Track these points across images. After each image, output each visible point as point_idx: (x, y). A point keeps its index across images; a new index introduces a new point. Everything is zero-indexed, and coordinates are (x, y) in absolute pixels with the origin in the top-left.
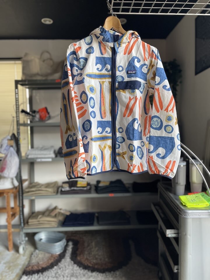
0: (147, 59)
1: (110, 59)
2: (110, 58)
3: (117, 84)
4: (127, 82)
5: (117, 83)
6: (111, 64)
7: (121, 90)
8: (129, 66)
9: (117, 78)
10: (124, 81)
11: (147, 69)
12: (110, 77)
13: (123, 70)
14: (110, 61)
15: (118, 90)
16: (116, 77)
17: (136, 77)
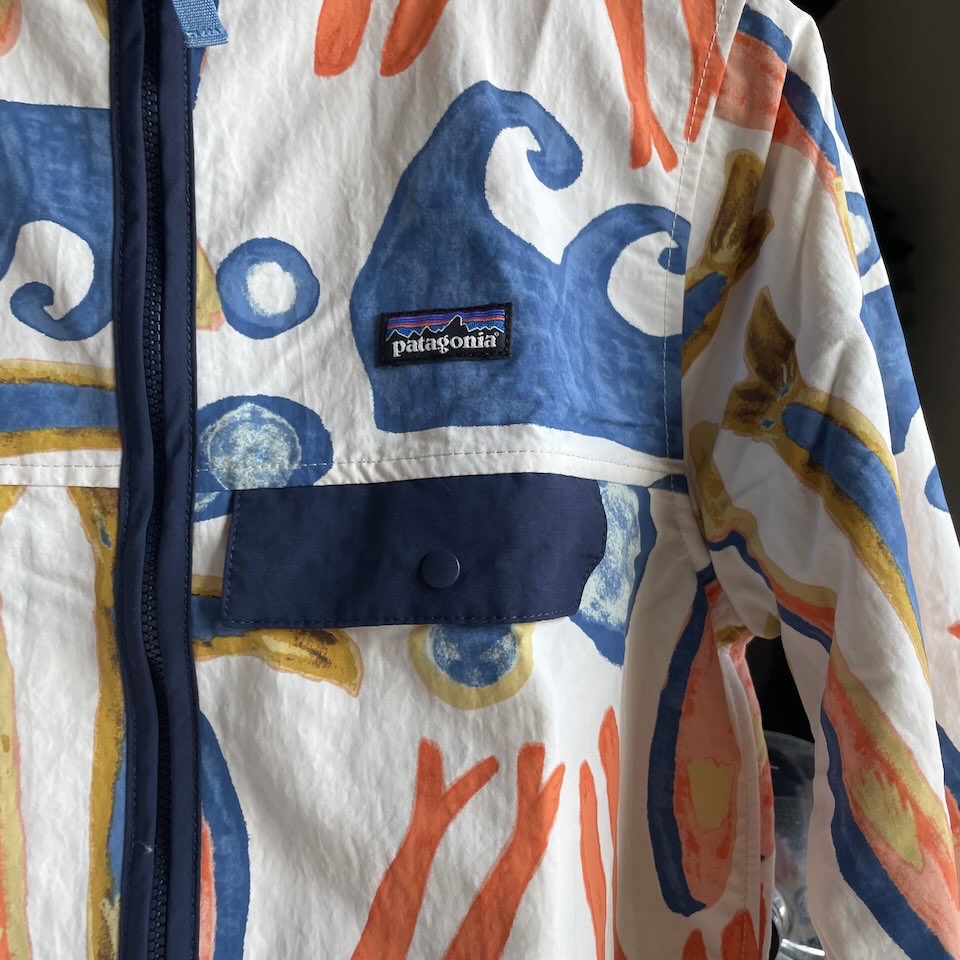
0: (681, 145)
1: (86, 127)
2: (85, 111)
3: (209, 532)
4: (379, 498)
5: (211, 513)
6: (108, 218)
7: (280, 644)
8: (401, 247)
9: (208, 438)
10: (334, 476)
11: (681, 282)
12: (98, 421)
13: (305, 307)
14: (90, 171)
15: (233, 641)
16: (195, 421)
17: (521, 413)
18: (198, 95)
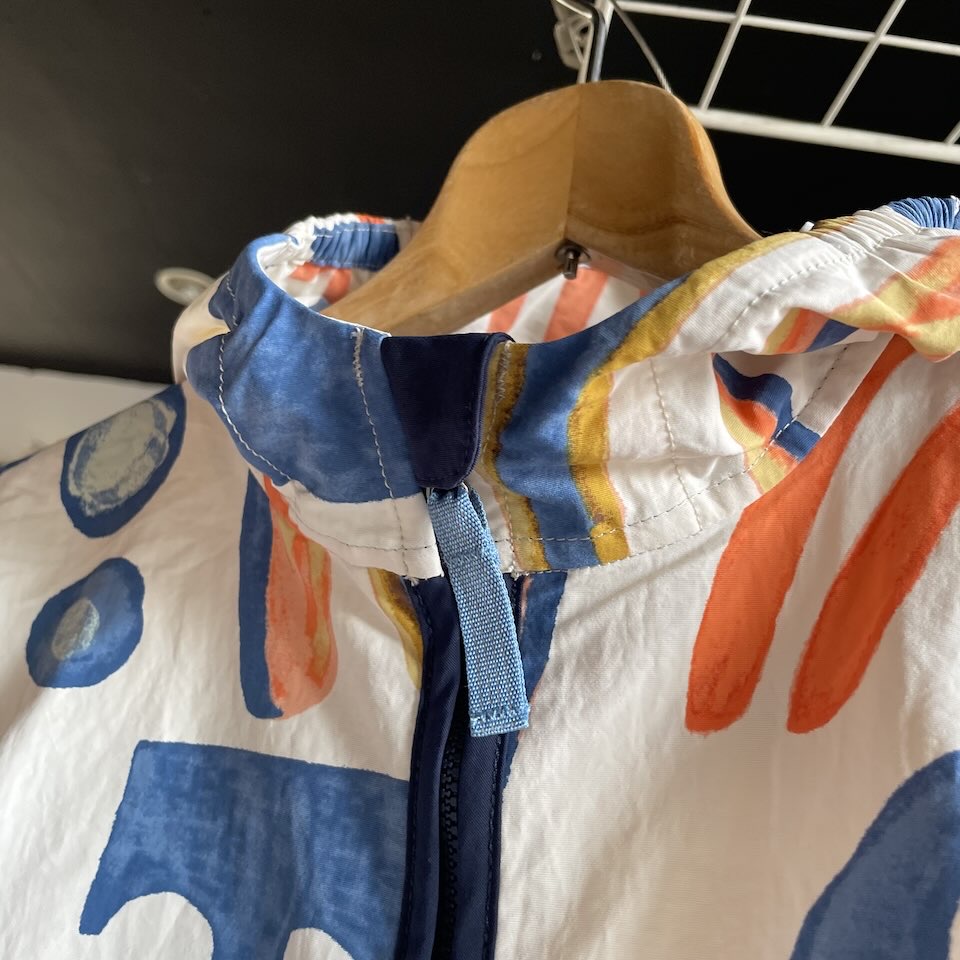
18: (512, 767)
